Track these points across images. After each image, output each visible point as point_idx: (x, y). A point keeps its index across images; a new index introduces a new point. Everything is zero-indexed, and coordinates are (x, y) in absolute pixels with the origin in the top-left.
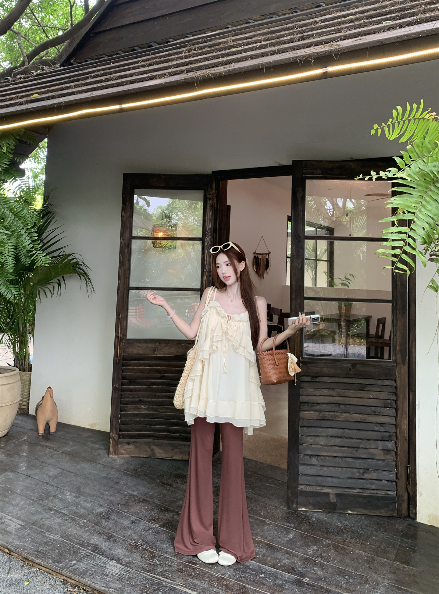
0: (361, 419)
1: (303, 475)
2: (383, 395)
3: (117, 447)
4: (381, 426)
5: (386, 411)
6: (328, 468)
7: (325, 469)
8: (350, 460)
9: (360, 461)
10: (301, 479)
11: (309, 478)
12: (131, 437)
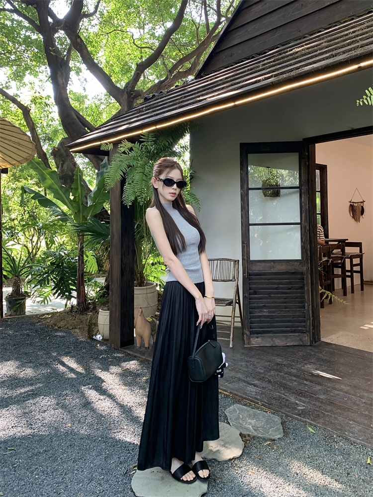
3: (250, 340)
12: (258, 333)
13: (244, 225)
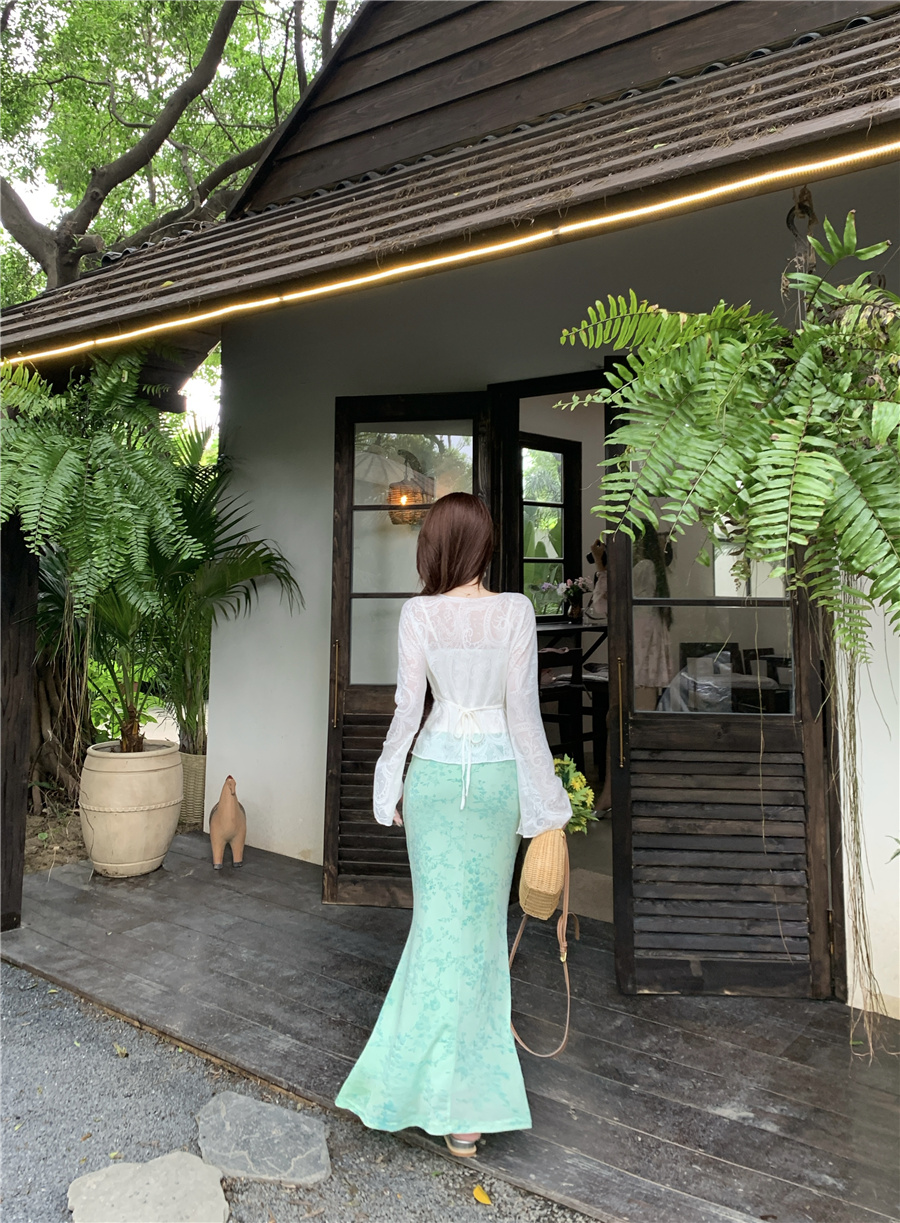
0: (743, 830)
1: (642, 932)
2: (780, 783)
3: (337, 887)
4: (780, 843)
5: (786, 812)
6: (686, 919)
7: (680, 921)
8: (725, 905)
9: (744, 907)
10: (639, 940)
11: (652, 937)
12: (358, 871)
13: (338, 595)
